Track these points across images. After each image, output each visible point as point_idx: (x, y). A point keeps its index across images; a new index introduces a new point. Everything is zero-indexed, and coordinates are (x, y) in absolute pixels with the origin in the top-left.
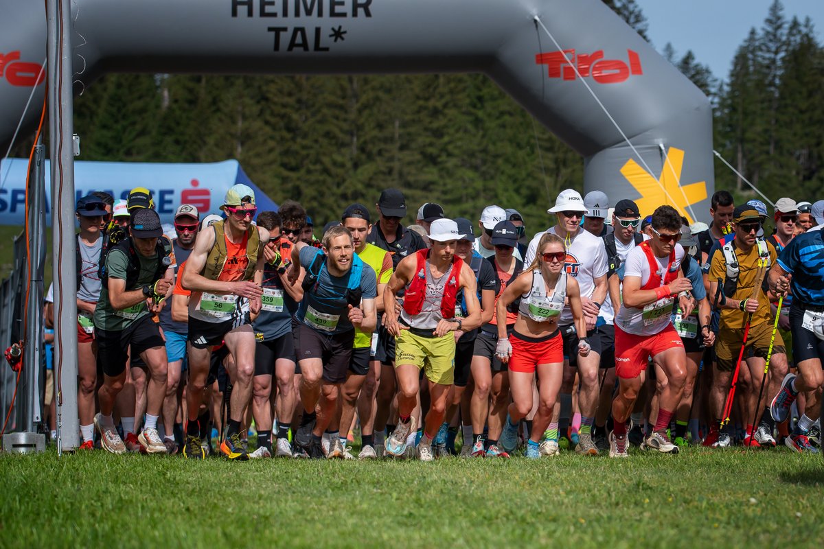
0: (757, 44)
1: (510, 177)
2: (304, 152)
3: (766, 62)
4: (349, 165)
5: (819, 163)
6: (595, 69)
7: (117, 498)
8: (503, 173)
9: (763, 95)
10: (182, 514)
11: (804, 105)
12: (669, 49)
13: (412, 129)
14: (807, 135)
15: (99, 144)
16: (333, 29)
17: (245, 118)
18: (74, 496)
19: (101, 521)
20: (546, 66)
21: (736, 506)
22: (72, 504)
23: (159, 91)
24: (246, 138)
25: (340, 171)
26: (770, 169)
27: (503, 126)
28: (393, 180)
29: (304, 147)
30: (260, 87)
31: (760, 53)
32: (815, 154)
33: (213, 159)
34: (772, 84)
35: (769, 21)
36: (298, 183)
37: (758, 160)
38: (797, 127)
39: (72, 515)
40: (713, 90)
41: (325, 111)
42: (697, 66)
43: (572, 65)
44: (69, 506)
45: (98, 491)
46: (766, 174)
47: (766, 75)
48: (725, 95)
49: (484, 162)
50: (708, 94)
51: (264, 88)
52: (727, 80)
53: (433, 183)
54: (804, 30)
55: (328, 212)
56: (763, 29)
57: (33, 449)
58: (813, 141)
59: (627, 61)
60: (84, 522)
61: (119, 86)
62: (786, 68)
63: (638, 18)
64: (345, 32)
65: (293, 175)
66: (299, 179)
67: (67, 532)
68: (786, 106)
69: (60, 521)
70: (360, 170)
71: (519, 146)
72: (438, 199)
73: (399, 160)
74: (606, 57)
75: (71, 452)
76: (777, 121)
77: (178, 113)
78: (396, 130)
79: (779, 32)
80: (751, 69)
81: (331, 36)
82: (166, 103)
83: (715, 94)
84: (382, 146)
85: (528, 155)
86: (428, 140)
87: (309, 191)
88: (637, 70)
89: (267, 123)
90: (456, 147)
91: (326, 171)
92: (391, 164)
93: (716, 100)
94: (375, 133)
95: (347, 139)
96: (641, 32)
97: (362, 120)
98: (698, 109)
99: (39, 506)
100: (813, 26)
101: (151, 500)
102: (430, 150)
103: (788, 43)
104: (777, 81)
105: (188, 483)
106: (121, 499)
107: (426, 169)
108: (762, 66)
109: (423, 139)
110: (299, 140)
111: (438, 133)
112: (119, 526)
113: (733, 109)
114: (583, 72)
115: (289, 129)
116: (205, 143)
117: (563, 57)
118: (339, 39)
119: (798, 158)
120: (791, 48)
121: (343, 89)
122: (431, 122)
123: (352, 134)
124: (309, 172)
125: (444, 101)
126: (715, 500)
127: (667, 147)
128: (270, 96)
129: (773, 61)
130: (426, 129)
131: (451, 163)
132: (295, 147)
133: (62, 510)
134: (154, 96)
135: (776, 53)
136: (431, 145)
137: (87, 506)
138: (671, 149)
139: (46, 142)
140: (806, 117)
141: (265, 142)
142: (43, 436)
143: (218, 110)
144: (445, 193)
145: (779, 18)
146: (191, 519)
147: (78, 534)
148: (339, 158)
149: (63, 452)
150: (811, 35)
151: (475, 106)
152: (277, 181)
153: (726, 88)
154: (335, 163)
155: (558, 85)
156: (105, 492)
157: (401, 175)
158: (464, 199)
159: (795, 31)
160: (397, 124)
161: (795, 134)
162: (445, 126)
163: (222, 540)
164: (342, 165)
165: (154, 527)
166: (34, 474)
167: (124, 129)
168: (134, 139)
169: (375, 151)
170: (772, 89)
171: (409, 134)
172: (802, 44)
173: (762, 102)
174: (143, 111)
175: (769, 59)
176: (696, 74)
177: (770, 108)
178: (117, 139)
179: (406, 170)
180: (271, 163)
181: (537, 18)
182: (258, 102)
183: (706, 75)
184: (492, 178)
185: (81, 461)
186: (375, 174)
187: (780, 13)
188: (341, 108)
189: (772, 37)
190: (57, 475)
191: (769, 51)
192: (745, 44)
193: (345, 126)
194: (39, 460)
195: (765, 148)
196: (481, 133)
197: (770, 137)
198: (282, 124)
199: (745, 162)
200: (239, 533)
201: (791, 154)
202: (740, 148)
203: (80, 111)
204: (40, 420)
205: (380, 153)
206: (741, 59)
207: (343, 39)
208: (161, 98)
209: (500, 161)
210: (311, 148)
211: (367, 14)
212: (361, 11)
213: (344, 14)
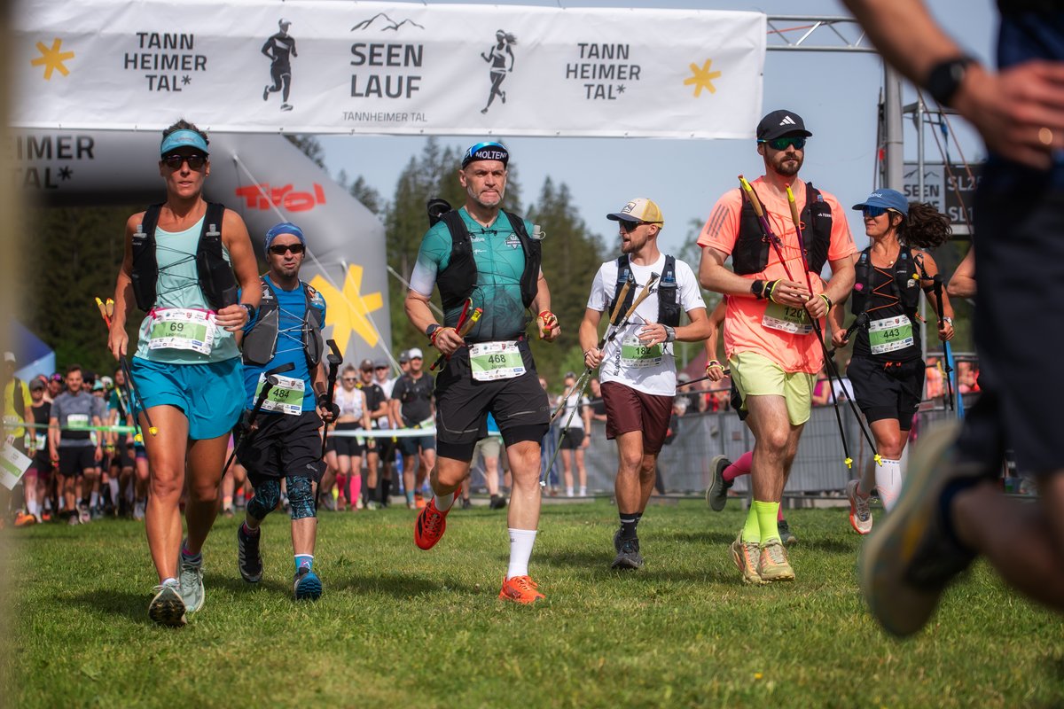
0: (417, 169)
3: (425, 185)
6: (286, 200)
12: (343, 175)
16: (61, 169)
20: (245, 199)
31: (419, 177)
35: (427, 150)
40: (381, 208)
42: (366, 189)
43: (266, 196)
47: (425, 195)
50: (375, 212)
56: (422, 156)
59: (312, 192)
63: (316, 149)
64: (71, 172)
74: (296, 189)
79: (435, 159)
80: (412, 190)
81: (59, 175)
83: (382, 212)
88: (321, 199)
93: (385, 216)
96: (318, 161)
103: (442, 168)
108: (421, 187)
113: (398, 224)
114: (276, 203)
117: (258, 191)
118: (66, 178)
120: (445, 172)
127: (348, 264)
129: (431, 183)
135: (434, 176)
138: (352, 266)
145: (435, 147)
153: (392, 207)
155: (255, 214)
159: (448, 158)
175: (428, 181)
176: (366, 198)
181: (236, 158)
183: (374, 196)
187: (436, 142)
189: (429, 163)
191: (427, 174)
192: (407, 170)
193: (68, 245)
205: (98, 267)
206: (404, 183)
207: (69, 177)
211: (91, 156)
212: (84, 154)
213: (70, 157)
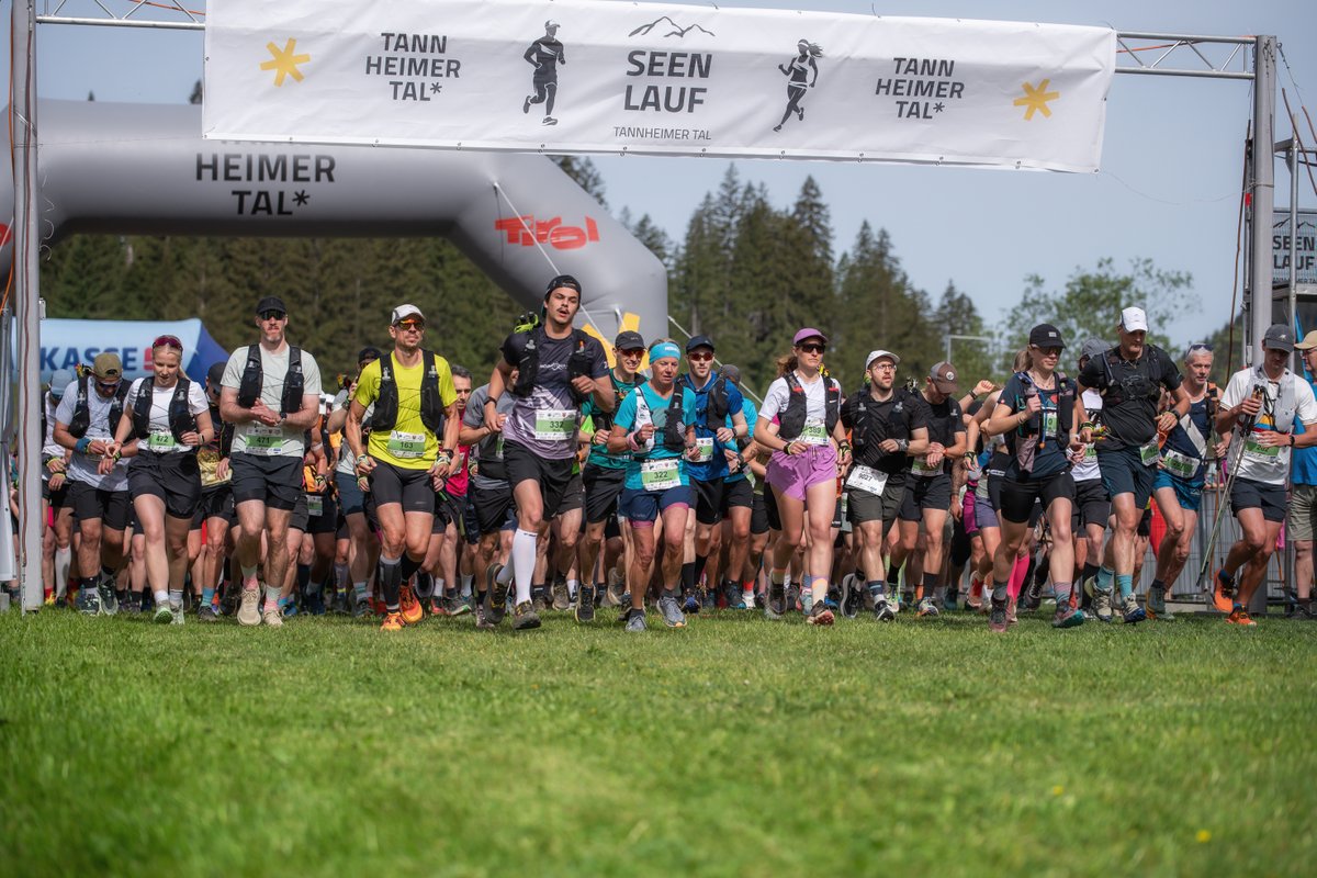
0: (712, 207)
3: (722, 226)
4: (311, 323)
5: (772, 325)
6: (553, 235)
9: (718, 258)
10: (144, 677)
11: (758, 268)
12: (626, 212)
14: (760, 297)
15: (64, 299)
16: (297, 194)
17: (208, 275)
19: (65, 686)
20: (505, 233)
22: (36, 667)
23: (123, 248)
24: (209, 295)
25: (301, 329)
26: (724, 331)
30: (223, 246)
31: (715, 217)
32: (768, 316)
33: (178, 317)
34: (726, 247)
35: (725, 186)
37: (711, 322)
38: (751, 290)
39: (36, 680)
40: (669, 252)
41: (288, 269)
42: (653, 229)
43: (530, 232)
45: (62, 654)
46: (720, 335)
47: (722, 238)
48: (681, 259)
49: (444, 321)
50: (661, 256)
51: (228, 246)
52: (683, 243)
54: (758, 194)
56: (719, 193)
58: (767, 304)
59: (585, 228)
60: (47, 686)
61: (84, 242)
62: (740, 232)
63: (596, 181)
64: (308, 197)
67: (32, 697)
68: (740, 269)
69: (24, 686)
70: (321, 328)
71: (478, 306)
73: (360, 318)
74: (565, 223)
75: (35, 612)
76: (731, 284)
77: (142, 269)
78: (357, 289)
79: (735, 197)
80: (707, 232)
81: (294, 200)
82: (130, 259)
83: (670, 257)
84: (344, 304)
85: (487, 315)
86: (389, 299)
88: (594, 236)
89: (230, 280)
92: (352, 322)
93: (672, 262)
94: (337, 291)
95: (309, 297)
96: (598, 196)
97: (324, 279)
98: (653, 275)
100: (767, 191)
103: (742, 207)
104: (732, 245)
106: (84, 662)
108: (717, 230)
109: (384, 298)
112: (83, 692)
113: (689, 271)
114: (541, 238)
115: (252, 287)
116: (168, 300)
117: (521, 223)
118: (302, 204)
119: (751, 320)
120: (745, 212)
121: (305, 248)
122: (391, 282)
125: (404, 261)
127: (623, 312)
128: (233, 254)
129: (728, 225)
134: (118, 253)
135: (731, 217)
138: (627, 315)
139: (13, 305)
140: (759, 280)
141: (228, 299)
143: (182, 267)
145: (734, 183)
147: (42, 700)
148: (300, 316)
149: (27, 612)
150: (765, 200)
151: (434, 266)
154: (297, 320)
155: (516, 252)
159: (749, 196)
160: (358, 282)
161: (749, 297)
163: (184, 707)
164: (305, 324)
165: (117, 693)
167: (89, 285)
168: (97, 296)
170: (727, 252)
172: (756, 208)
173: (717, 264)
174: (107, 268)
175: (725, 222)
176: (651, 239)
177: (724, 270)
178: (82, 295)
179: (366, 328)
181: (497, 185)
182: (222, 259)
183: (662, 238)
184: (451, 337)
185: (45, 621)
187: (736, 178)
188: (303, 266)
189: (727, 201)
190: (21, 636)
191: (724, 215)
192: (702, 208)
193: (308, 285)
195: (719, 310)
197: (725, 299)
198: (245, 282)
200: (201, 698)
201: (745, 316)
202: (694, 309)
203: (44, 268)
205: (341, 311)
206: (697, 223)
207: (305, 203)
208: (126, 254)
209: (459, 321)
211: (331, 179)
212: (324, 176)
213: (307, 179)
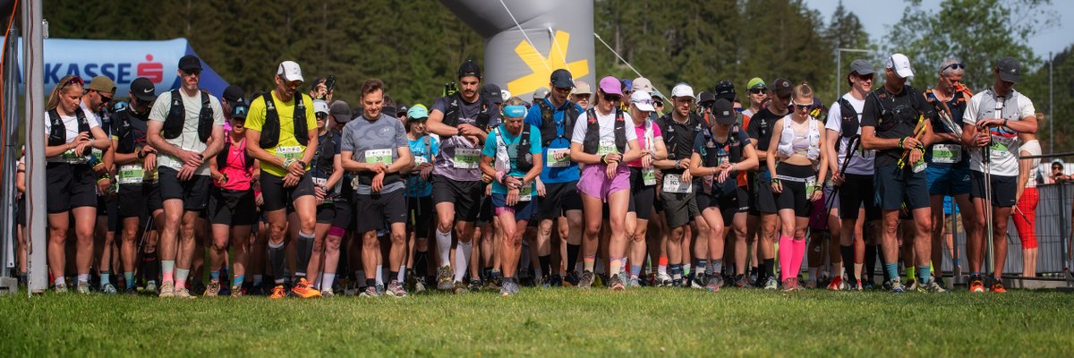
1: (422, 52)
2: (245, 30)
4: (284, 41)
5: (685, 41)
7: (80, 336)
8: (416, 49)
10: (136, 350)
13: (338, 11)
14: (674, 17)
15: (66, 22)
18: (42, 334)
21: (610, 341)
22: (40, 342)
24: (194, 18)
25: (276, 47)
26: (644, 46)
27: (416, 9)
28: (322, 54)
29: (245, 26)
32: (682, 33)
33: (166, 36)
36: (240, 56)
37: (632, 39)
38: (666, 11)
44: (37, 344)
45: (63, 330)
46: (640, 50)
49: (400, 39)
53: (356, 57)
55: (266, 82)
57: (6, 292)
58: (680, 23)
65: (234, 49)
66: (240, 53)
70: (293, 46)
71: (430, 26)
72: (360, 70)
73: (327, 37)
75: (40, 294)
76: (649, 5)
78: (324, 11)
84: (313, 25)
85: (438, 34)
86: (352, 21)
87: (249, 64)
90: (375, 26)
91: (264, 46)
92: (319, 41)
94: (307, 14)
95: (282, 19)
99: (11, 344)
101: (109, 338)
102: (354, 29)
105: (142, 321)
106: (83, 338)
107: (350, 45)
109: (348, 19)
110: (241, 20)
111: (360, 15)
115: (232, 10)
116: (159, 22)
119: (667, 37)
122: (354, 5)
123: (287, 16)
124: (249, 47)
126: (593, 336)
127: (555, 30)
130: (350, 11)
131: (371, 40)
132: (238, 26)
133: (31, 348)
136: (354, 24)
137: (53, 344)
138: (559, 32)
139: (19, 25)
141: (211, 22)
142: (15, 279)
144: (365, 65)
146: (143, 354)
148: (275, 36)
149: (33, 294)
152: (221, 55)
154: (272, 40)
156: (68, 331)
157: (328, 50)
158: (383, 70)
160: (325, 6)
161: (665, 17)
162: (367, 9)
164: (278, 42)
166: (7, 315)
167: (88, 9)
168: (96, 19)
169: (306, 29)
171: (335, 15)
178: (82, 18)
179: (332, 46)
180: (216, 40)
184: (407, 53)
185: (49, 302)
186: (306, 49)
190: (28, 315)
193: (281, 8)
194: (12, 301)
195: (639, 28)
196: (397, 14)
197: (644, 18)
198: (226, 6)
199: (622, 40)
201: (661, 33)
202: (618, 28)
204: (13, 266)
205: (310, 31)
209: (413, 39)
210: (251, 26)
